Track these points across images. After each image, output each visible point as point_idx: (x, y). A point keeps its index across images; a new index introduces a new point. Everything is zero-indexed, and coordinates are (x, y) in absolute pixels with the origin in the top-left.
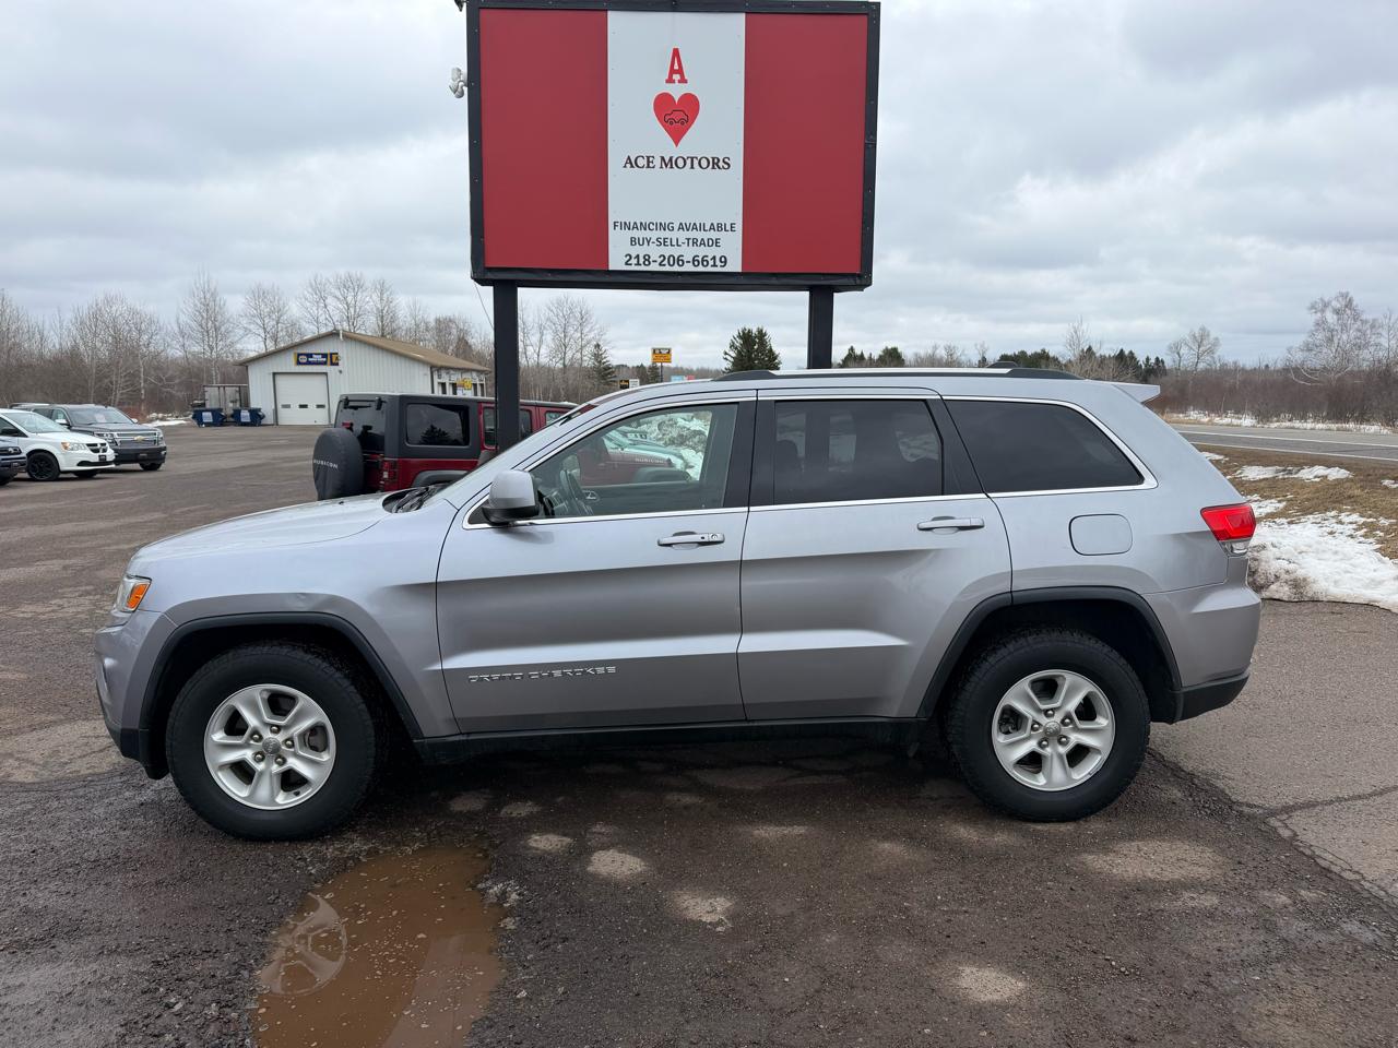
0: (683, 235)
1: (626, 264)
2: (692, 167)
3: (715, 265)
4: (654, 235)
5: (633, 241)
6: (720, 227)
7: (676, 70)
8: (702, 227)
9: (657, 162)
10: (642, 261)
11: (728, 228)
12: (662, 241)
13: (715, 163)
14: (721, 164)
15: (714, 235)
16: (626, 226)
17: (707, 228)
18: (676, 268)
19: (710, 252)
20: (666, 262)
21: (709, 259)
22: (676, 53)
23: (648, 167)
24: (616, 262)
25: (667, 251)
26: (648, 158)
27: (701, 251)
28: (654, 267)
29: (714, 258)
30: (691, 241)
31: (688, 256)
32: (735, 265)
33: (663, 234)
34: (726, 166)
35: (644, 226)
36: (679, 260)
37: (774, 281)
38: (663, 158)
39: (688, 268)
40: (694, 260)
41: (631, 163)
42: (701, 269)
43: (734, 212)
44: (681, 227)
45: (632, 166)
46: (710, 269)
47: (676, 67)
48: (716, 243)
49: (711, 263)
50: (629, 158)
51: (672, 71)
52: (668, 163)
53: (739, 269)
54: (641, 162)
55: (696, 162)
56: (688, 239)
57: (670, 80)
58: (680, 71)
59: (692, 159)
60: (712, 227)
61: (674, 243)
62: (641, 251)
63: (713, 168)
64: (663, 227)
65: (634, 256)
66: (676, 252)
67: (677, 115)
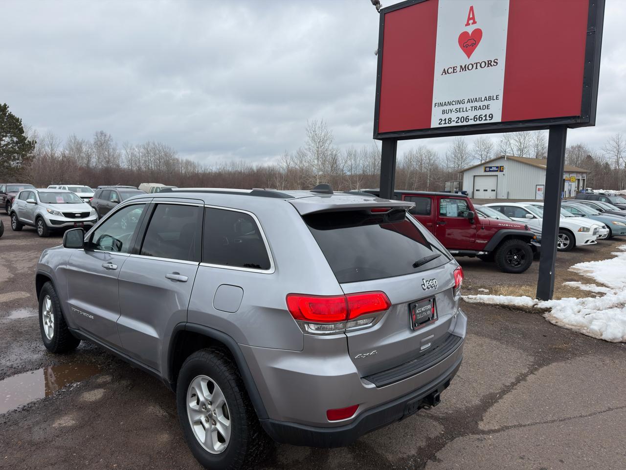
0: (469, 106)
1: (439, 124)
2: (476, 68)
3: (486, 120)
4: (454, 107)
5: (444, 112)
6: (490, 98)
7: (472, 19)
8: (480, 100)
9: (458, 69)
10: (447, 121)
11: (495, 98)
12: (458, 110)
13: (489, 64)
14: (492, 64)
15: (486, 103)
16: (441, 105)
17: (483, 99)
18: (465, 123)
19: (483, 112)
20: (459, 121)
21: (482, 116)
22: (472, 8)
23: (454, 72)
24: (434, 124)
25: (460, 115)
26: (454, 68)
27: (478, 113)
28: (453, 124)
29: (486, 116)
30: (473, 108)
31: (471, 116)
32: (498, 118)
33: (458, 106)
34: (495, 64)
35: (450, 104)
36: (467, 119)
37: (521, 125)
38: (461, 66)
39: (471, 122)
40: (474, 118)
41: (445, 72)
42: (478, 122)
43: (498, 89)
44: (469, 101)
45: (446, 74)
46: (483, 122)
47: (471, 16)
48: (488, 107)
49: (484, 118)
50: (444, 70)
51: (469, 19)
52: (464, 68)
53: (499, 120)
54: (451, 70)
55: (479, 65)
56: (472, 107)
57: (468, 24)
58: (473, 18)
59: (477, 63)
60: (486, 99)
61: (465, 110)
62: (447, 116)
63: (488, 66)
64: (459, 102)
65: (443, 120)
66: (465, 115)
67: (469, 42)
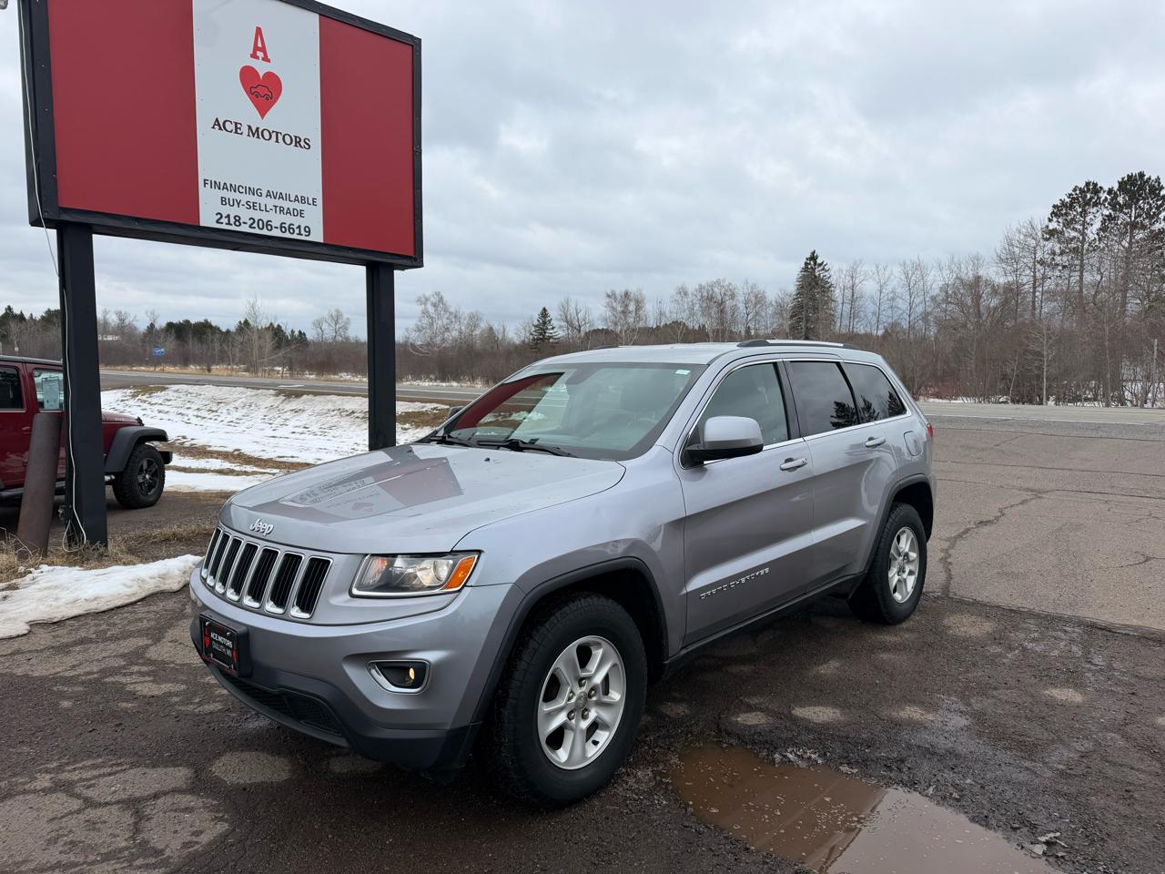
0: (271, 202)
1: (217, 222)
2: (277, 141)
3: (300, 234)
4: (244, 198)
5: (223, 201)
6: (303, 200)
7: (259, 49)
8: (287, 198)
9: (245, 129)
10: (232, 221)
11: (311, 202)
12: (251, 204)
13: (297, 142)
14: (302, 143)
15: (299, 206)
16: (216, 185)
17: (292, 199)
18: (265, 232)
19: (296, 221)
20: (255, 225)
21: (295, 227)
22: (259, 31)
23: (236, 132)
24: (207, 219)
25: (257, 215)
26: (236, 124)
27: (288, 219)
28: (244, 228)
29: (299, 227)
30: (278, 209)
31: (276, 223)
32: (317, 236)
33: (253, 198)
34: (307, 147)
35: (234, 189)
36: (268, 225)
37: (351, 254)
38: (250, 127)
39: (276, 233)
40: (281, 227)
41: (219, 125)
42: (287, 235)
43: (314, 189)
44: (268, 194)
45: (220, 129)
46: (295, 236)
47: (260, 45)
48: (301, 213)
49: (297, 231)
50: (217, 120)
51: (256, 48)
52: (256, 133)
53: (321, 240)
54: (230, 126)
55: (280, 137)
56: (276, 207)
57: (254, 56)
58: (263, 49)
59: (277, 133)
60: (296, 199)
61: (263, 208)
62: (233, 211)
63: (296, 146)
64: (251, 191)
65: (224, 216)
66: (265, 217)
67: (263, 90)
